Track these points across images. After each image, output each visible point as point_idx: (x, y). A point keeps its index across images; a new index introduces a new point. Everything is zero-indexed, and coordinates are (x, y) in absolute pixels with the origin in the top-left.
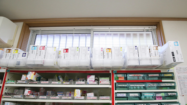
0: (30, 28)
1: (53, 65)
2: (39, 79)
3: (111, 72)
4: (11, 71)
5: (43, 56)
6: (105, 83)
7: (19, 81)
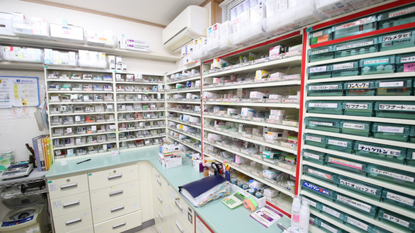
0: (220, 5)
1: (227, 45)
2: (224, 65)
3: (302, 33)
4: (204, 63)
5: (217, 37)
6: (294, 54)
7: (210, 71)
